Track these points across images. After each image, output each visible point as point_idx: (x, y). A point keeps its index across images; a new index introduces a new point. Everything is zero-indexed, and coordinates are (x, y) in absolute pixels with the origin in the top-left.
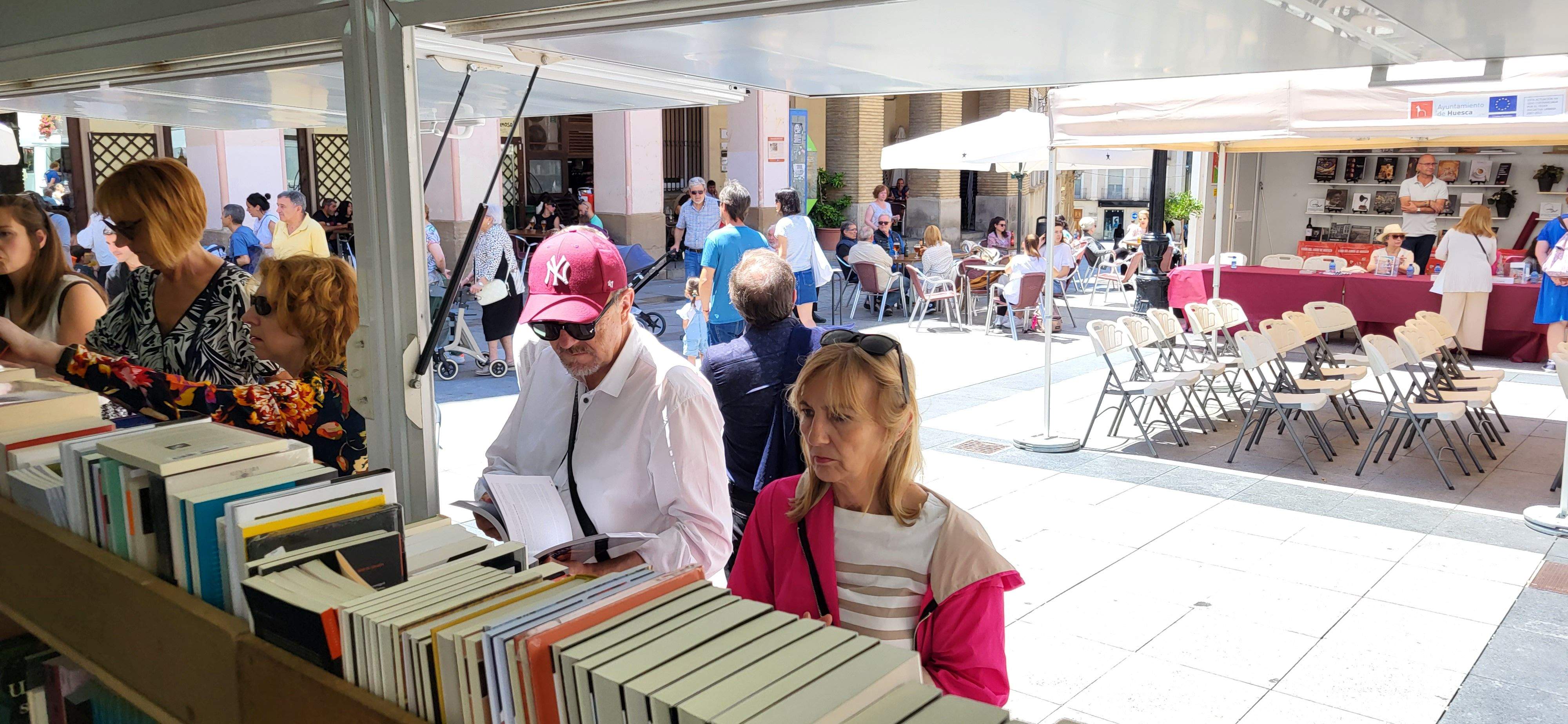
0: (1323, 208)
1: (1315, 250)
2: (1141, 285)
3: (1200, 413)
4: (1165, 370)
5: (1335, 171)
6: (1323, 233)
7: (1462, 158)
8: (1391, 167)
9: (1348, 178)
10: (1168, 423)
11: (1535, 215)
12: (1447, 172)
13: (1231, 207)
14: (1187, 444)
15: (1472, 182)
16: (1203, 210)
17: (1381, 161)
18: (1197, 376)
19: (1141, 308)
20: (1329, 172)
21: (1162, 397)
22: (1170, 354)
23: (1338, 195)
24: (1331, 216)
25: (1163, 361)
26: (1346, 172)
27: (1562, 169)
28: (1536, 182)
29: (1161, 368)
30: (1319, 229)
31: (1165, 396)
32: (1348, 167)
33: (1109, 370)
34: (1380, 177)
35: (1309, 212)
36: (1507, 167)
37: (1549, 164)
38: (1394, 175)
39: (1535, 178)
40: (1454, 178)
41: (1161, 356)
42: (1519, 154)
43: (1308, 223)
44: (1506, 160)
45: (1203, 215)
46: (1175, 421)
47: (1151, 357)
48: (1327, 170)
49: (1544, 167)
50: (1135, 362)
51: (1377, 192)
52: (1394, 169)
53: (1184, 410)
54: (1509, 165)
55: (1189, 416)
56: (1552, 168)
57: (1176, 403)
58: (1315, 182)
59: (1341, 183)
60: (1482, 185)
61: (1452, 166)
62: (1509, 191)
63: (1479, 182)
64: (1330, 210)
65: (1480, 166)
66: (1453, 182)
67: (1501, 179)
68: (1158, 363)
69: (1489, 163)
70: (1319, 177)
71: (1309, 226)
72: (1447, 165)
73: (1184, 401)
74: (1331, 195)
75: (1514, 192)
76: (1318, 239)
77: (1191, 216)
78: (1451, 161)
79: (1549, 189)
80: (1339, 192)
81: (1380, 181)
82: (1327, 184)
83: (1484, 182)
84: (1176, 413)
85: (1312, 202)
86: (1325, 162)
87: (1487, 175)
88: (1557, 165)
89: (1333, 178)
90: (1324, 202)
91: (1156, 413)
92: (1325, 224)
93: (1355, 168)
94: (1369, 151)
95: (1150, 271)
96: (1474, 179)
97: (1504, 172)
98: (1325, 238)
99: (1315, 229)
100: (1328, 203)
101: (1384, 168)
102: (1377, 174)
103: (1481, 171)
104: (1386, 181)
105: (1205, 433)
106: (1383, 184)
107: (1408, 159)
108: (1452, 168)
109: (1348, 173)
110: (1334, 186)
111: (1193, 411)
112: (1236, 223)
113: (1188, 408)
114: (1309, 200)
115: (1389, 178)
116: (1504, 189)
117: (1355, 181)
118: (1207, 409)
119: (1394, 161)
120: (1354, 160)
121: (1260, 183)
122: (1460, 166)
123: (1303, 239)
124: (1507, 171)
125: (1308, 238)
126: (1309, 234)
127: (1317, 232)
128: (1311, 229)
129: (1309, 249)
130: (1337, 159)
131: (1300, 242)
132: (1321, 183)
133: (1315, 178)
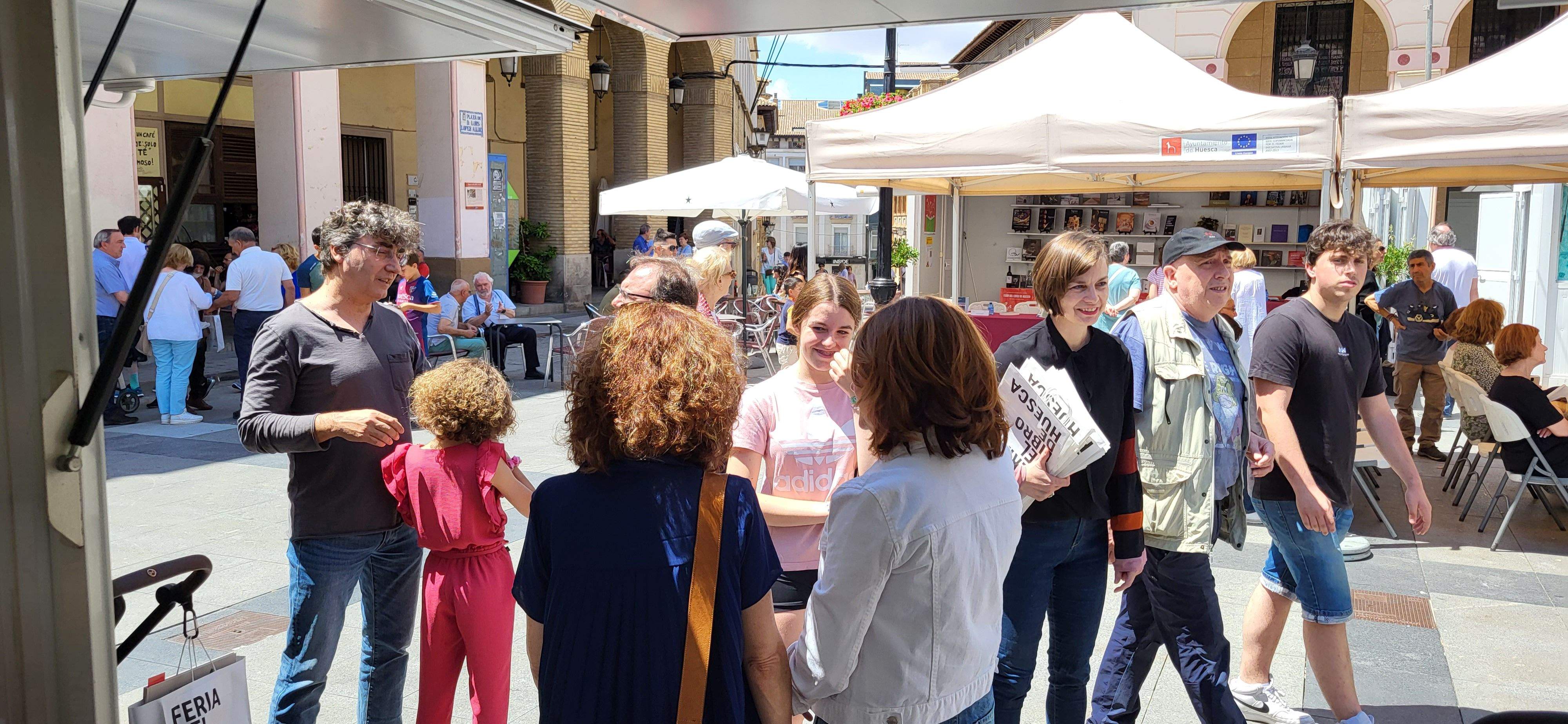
0: (1020, 256)
1: (1016, 296)
5: (1030, 221)
6: (1021, 280)
7: (1137, 211)
8: (1077, 219)
9: (1041, 229)
12: (1124, 223)
15: (1146, 233)
16: (918, 257)
17: (1069, 213)
20: (1024, 223)
23: (1033, 244)
27: (1217, 221)
30: (1018, 276)
32: (1041, 218)
34: (1068, 227)
35: (1008, 260)
36: (1173, 219)
37: (1207, 217)
38: (1080, 226)
40: (1130, 229)
42: (1181, 207)
43: (1008, 271)
44: (1171, 213)
45: (918, 261)
48: (1021, 221)
49: (1203, 219)
52: (1080, 220)
54: (1175, 217)
58: (1012, 232)
59: (1035, 234)
60: (1153, 236)
61: (1127, 218)
63: (1151, 233)
64: (1027, 259)
65: (1151, 216)
66: (1129, 233)
69: (1159, 215)
70: (1016, 227)
71: (1009, 274)
72: (1123, 217)
74: (1027, 244)
76: (1017, 286)
78: (1128, 214)
80: (1034, 241)
82: (1023, 233)
83: (1155, 233)
85: (1011, 250)
86: (1020, 213)
87: (1156, 226)
88: (1212, 218)
89: (1028, 228)
90: (1021, 251)
92: (1022, 272)
93: (1047, 219)
96: (1147, 230)
97: (1170, 223)
98: (1024, 285)
99: (1014, 276)
100: (1025, 252)
101: (1071, 218)
102: (1066, 225)
103: (1152, 223)
107: (1091, 211)
108: (1128, 220)
109: (1041, 224)
110: (1029, 236)
112: (945, 271)
114: (1008, 249)
115: (1076, 228)
117: (1047, 231)
119: (1080, 213)
120: (1046, 212)
121: (964, 233)
122: (1135, 218)
123: (1005, 287)
124: (1173, 222)
125: (1009, 285)
126: (1010, 281)
127: (1016, 279)
128: (1011, 277)
129: (1011, 296)
130: (1031, 210)
131: (1003, 289)
132: (1018, 233)
133: (1013, 228)
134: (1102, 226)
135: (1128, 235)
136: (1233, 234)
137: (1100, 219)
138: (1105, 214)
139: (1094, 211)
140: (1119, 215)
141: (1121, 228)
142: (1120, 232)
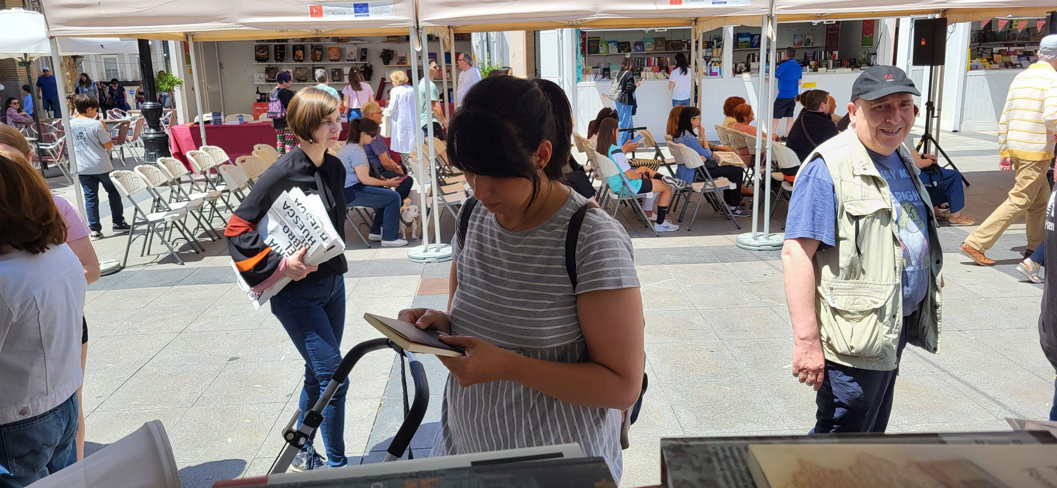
0: (264, 79)
2: (146, 141)
3: (208, 228)
4: (177, 201)
5: (268, 54)
7: (341, 45)
8: (301, 52)
9: (277, 60)
10: (186, 238)
11: (383, 79)
12: (333, 54)
13: (203, 82)
14: (204, 250)
15: (348, 60)
16: (184, 84)
17: (295, 48)
18: (201, 202)
19: (151, 159)
20: (264, 55)
21: (180, 221)
22: (179, 189)
23: (272, 71)
24: (271, 85)
25: (175, 195)
26: (275, 56)
27: (393, 51)
28: (381, 59)
29: (174, 200)
31: (183, 221)
32: (276, 52)
33: (134, 207)
34: (296, 58)
35: (255, 83)
36: (365, 51)
37: (386, 49)
38: (304, 57)
39: (380, 57)
40: (338, 58)
41: (172, 191)
42: (370, 42)
43: (256, 90)
44: (364, 46)
45: (184, 87)
46: (192, 236)
47: (165, 193)
48: (262, 54)
49: (384, 50)
50: (152, 199)
51: (296, 68)
52: (303, 52)
53: (197, 228)
54: (366, 49)
55: (201, 231)
56: (388, 50)
57: (191, 224)
58: (256, 63)
59: (273, 63)
60: (353, 62)
61: (335, 50)
62: (368, 65)
63: (352, 60)
64: (269, 81)
65: (351, 49)
66: (338, 60)
67: (363, 58)
68: (171, 197)
69: (355, 48)
70: (258, 59)
71: (258, 92)
72: (333, 50)
73: (197, 222)
74: (268, 71)
75: (371, 65)
76: (265, 101)
77: (175, 89)
78: (335, 47)
79: (388, 64)
80: (273, 68)
81: (296, 61)
82: (264, 63)
83: (354, 60)
84: (191, 231)
85: (256, 76)
86: (260, 49)
87: (355, 55)
88: (390, 49)
89: (268, 59)
90: (264, 76)
91: (176, 234)
93: (280, 52)
94: (286, 40)
95: (152, 131)
97: (364, 54)
99: (262, 94)
100: (267, 76)
101: (297, 52)
102: (294, 57)
103: (352, 53)
104: (300, 61)
105: (214, 240)
106: (298, 63)
107: (310, 47)
108: (336, 52)
110: (269, 65)
111: (203, 227)
112: (209, 93)
113: (200, 226)
114: (255, 75)
115: (302, 58)
116: (365, 64)
117: (282, 61)
118: (212, 225)
119: (302, 48)
120: (278, 48)
121: (220, 64)
122: (341, 51)
123: (256, 102)
124: (366, 53)
125: (258, 101)
126: (259, 98)
127: (263, 96)
128: (259, 95)
129: (261, 108)
130: (267, 47)
131: (254, 104)
132: (260, 63)
133: (256, 59)
134: (319, 56)
135: (337, 63)
136: (404, 60)
137: (317, 52)
138: (320, 48)
139: (312, 46)
140: (330, 49)
141: (332, 58)
142: (332, 61)
